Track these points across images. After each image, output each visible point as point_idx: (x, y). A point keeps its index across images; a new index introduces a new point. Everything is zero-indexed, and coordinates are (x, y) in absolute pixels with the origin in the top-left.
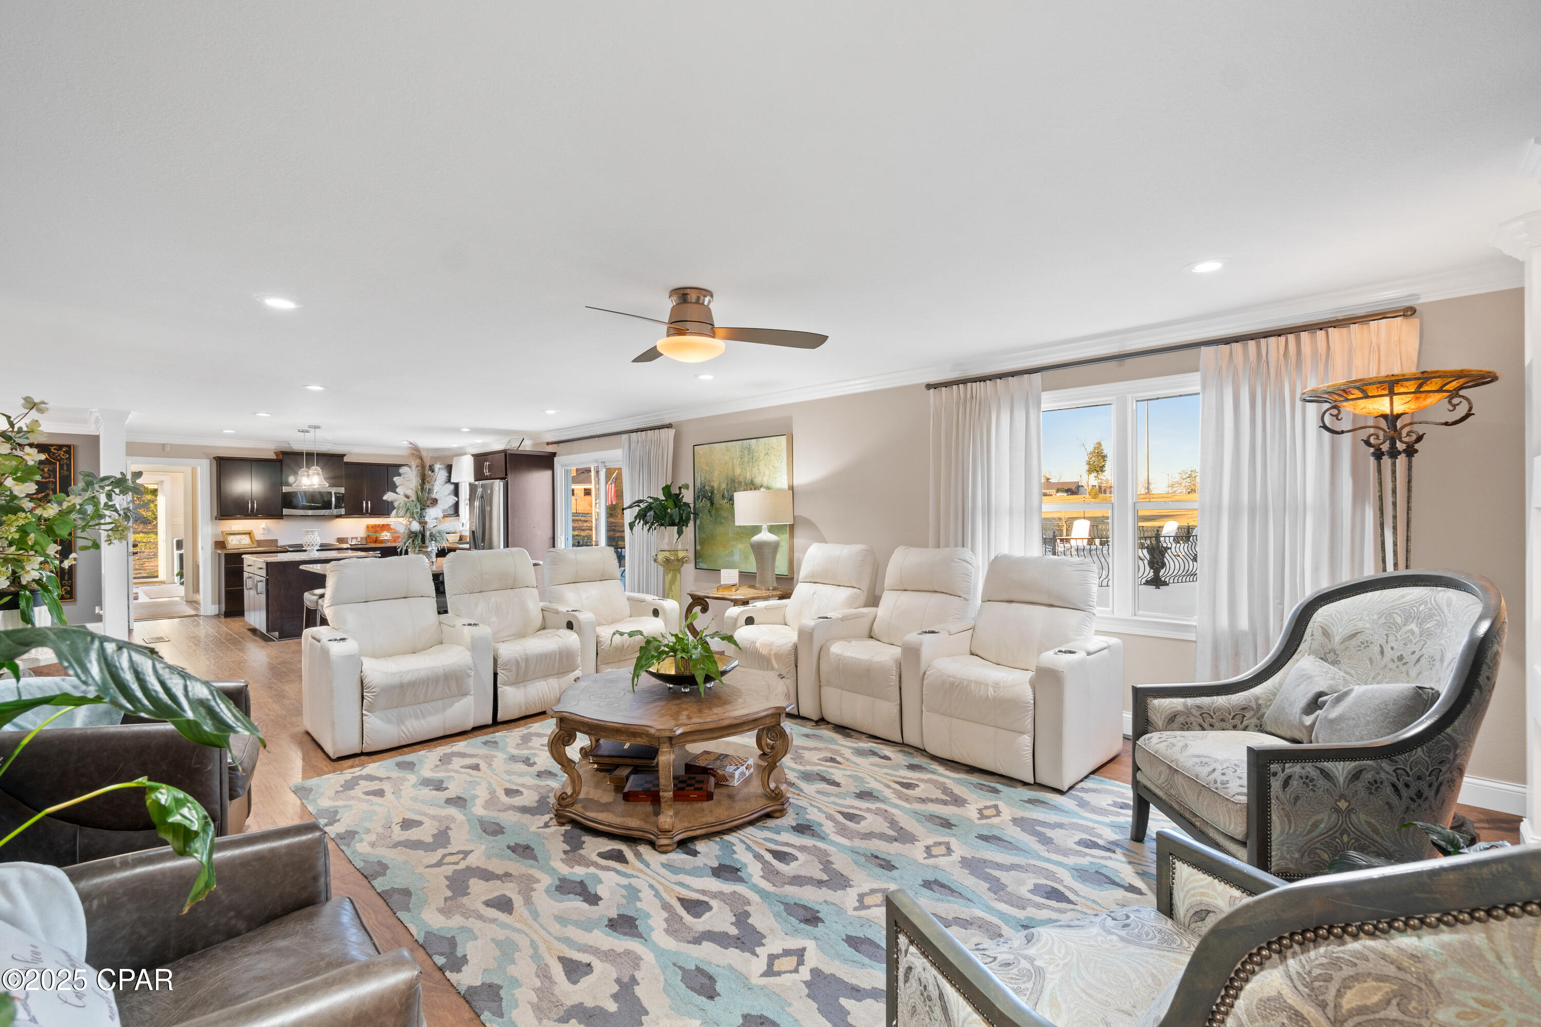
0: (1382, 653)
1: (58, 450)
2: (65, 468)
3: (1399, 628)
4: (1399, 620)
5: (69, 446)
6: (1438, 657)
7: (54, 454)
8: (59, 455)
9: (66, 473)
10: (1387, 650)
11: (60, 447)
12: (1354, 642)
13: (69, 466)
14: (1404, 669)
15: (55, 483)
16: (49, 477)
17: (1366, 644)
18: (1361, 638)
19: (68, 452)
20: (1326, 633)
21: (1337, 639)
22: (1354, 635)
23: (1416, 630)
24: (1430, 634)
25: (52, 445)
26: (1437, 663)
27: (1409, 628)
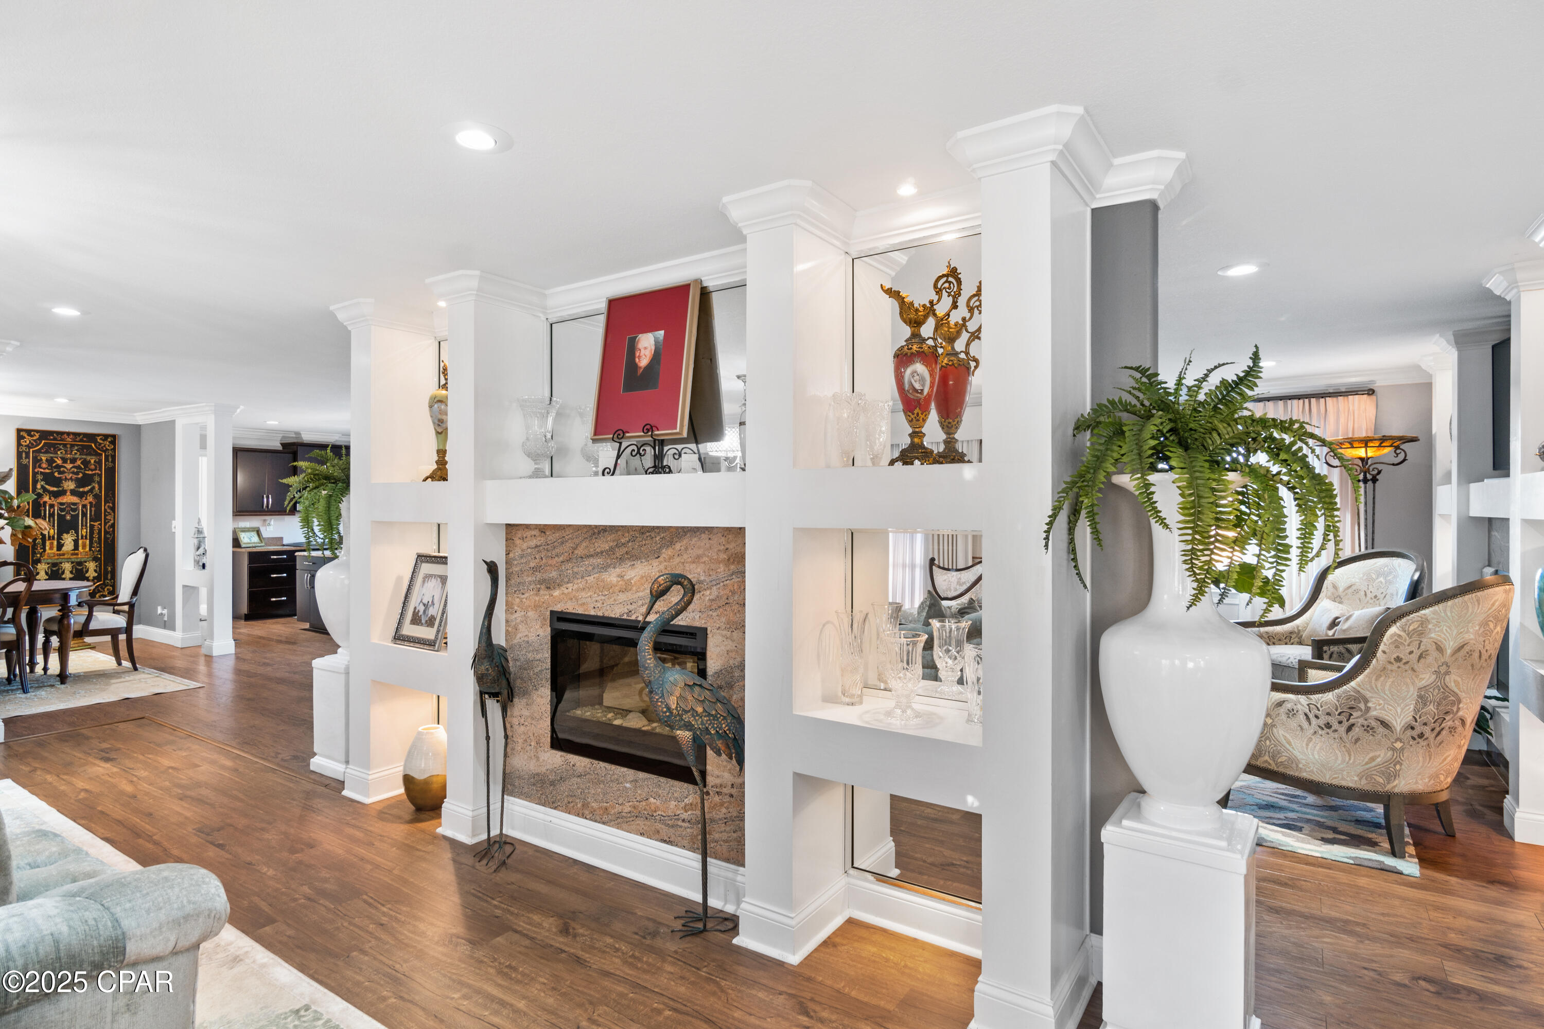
0: (1366, 595)
1: (103, 440)
2: (110, 460)
3: (1374, 580)
4: (1374, 577)
5: (114, 436)
6: (1395, 593)
7: (100, 444)
8: (105, 446)
9: (111, 465)
10: (1368, 593)
11: (106, 437)
12: (1350, 590)
13: (114, 457)
14: (1377, 602)
15: (100, 476)
16: (95, 469)
17: (1357, 591)
18: (1354, 588)
19: (113, 442)
20: (1335, 587)
21: (1341, 589)
22: (1350, 587)
23: (1383, 581)
24: (1390, 582)
25: (99, 435)
26: (1395, 597)
27: (1379, 580)
